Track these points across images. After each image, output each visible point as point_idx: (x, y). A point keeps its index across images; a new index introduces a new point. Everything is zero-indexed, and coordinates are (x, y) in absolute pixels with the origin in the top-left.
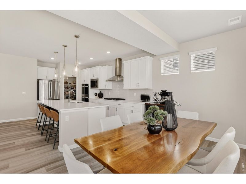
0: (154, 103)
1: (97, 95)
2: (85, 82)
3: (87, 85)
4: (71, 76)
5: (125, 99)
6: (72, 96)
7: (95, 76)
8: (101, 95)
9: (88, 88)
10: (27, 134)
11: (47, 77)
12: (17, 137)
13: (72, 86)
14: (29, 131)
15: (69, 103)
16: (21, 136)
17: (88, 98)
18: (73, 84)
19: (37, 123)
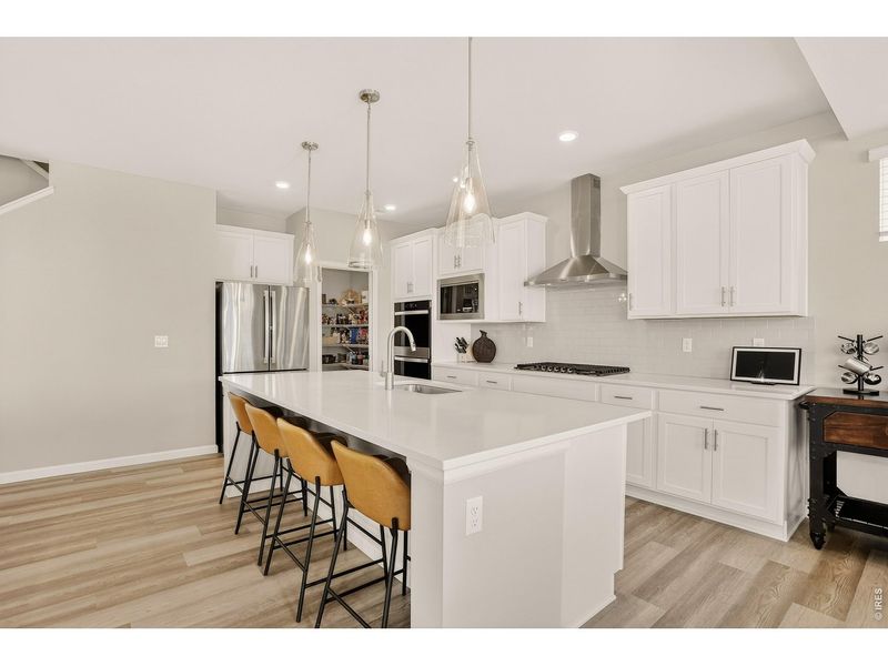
0: (846, 392)
1: (469, 350)
2: (409, 291)
3: (425, 304)
4: (345, 266)
5: (626, 370)
6: (342, 353)
7: (462, 262)
8: (484, 351)
9: (427, 319)
10: (192, 558)
11: (254, 271)
12: (139, 578)
13: (339, 311)
14: (193, 531)
15: (390, 392)
16: (157, 573)
17: (430, 361)
18: (345, 304)
19: (226, 485)
